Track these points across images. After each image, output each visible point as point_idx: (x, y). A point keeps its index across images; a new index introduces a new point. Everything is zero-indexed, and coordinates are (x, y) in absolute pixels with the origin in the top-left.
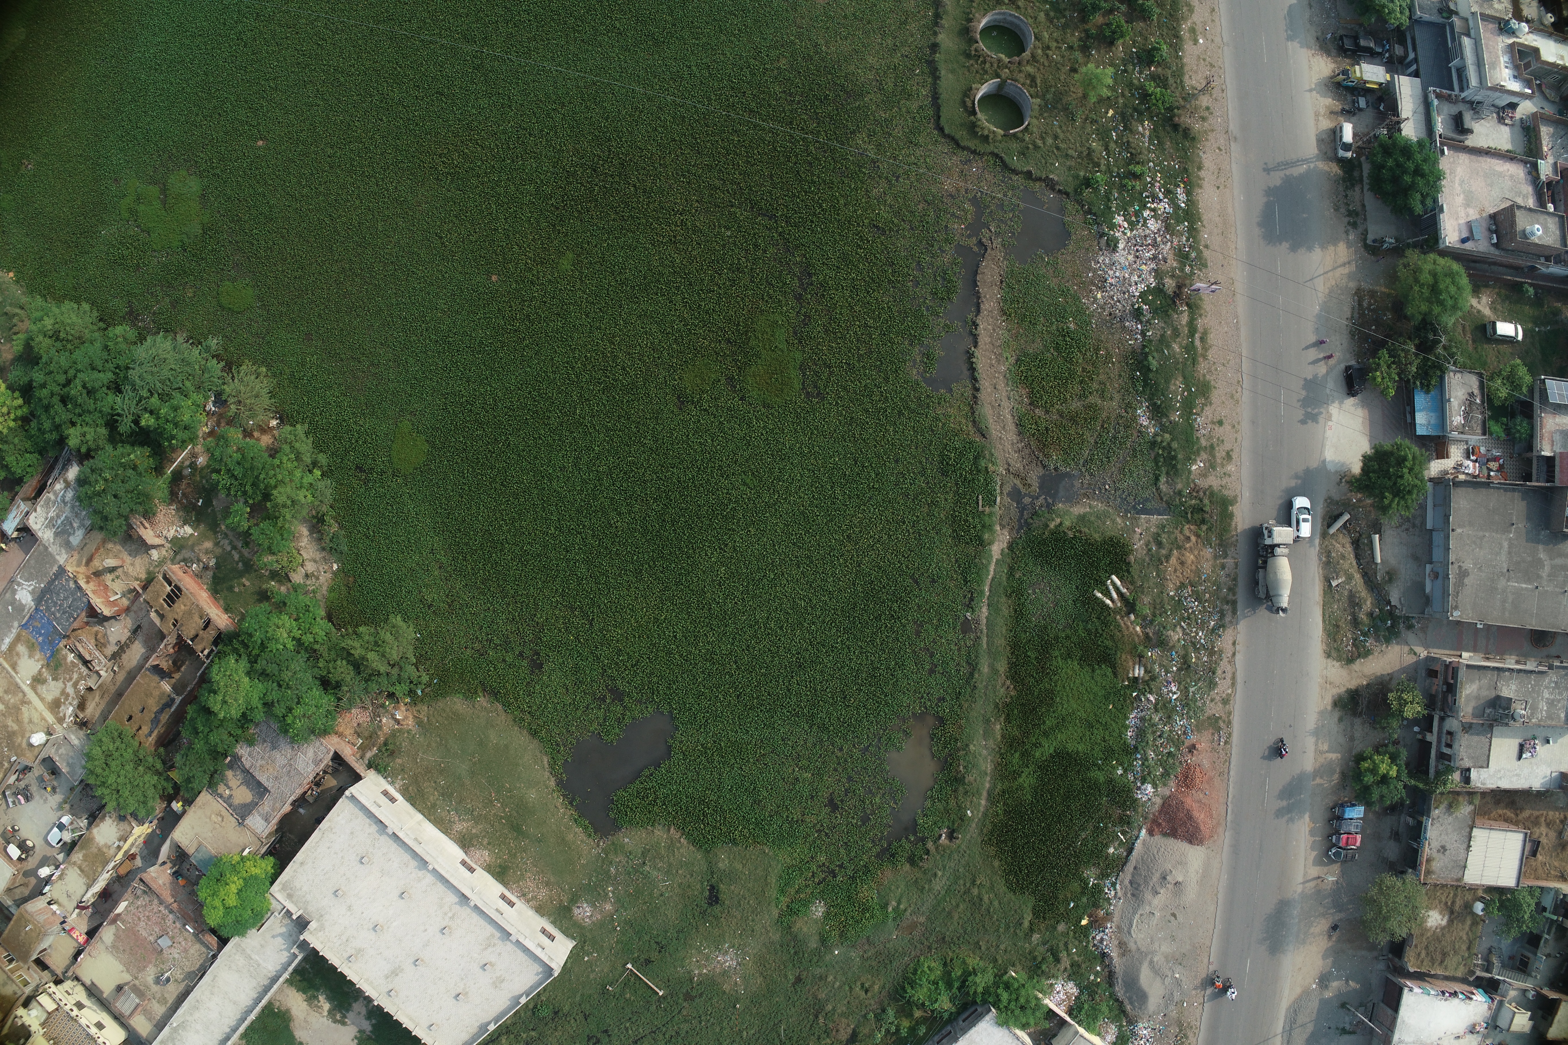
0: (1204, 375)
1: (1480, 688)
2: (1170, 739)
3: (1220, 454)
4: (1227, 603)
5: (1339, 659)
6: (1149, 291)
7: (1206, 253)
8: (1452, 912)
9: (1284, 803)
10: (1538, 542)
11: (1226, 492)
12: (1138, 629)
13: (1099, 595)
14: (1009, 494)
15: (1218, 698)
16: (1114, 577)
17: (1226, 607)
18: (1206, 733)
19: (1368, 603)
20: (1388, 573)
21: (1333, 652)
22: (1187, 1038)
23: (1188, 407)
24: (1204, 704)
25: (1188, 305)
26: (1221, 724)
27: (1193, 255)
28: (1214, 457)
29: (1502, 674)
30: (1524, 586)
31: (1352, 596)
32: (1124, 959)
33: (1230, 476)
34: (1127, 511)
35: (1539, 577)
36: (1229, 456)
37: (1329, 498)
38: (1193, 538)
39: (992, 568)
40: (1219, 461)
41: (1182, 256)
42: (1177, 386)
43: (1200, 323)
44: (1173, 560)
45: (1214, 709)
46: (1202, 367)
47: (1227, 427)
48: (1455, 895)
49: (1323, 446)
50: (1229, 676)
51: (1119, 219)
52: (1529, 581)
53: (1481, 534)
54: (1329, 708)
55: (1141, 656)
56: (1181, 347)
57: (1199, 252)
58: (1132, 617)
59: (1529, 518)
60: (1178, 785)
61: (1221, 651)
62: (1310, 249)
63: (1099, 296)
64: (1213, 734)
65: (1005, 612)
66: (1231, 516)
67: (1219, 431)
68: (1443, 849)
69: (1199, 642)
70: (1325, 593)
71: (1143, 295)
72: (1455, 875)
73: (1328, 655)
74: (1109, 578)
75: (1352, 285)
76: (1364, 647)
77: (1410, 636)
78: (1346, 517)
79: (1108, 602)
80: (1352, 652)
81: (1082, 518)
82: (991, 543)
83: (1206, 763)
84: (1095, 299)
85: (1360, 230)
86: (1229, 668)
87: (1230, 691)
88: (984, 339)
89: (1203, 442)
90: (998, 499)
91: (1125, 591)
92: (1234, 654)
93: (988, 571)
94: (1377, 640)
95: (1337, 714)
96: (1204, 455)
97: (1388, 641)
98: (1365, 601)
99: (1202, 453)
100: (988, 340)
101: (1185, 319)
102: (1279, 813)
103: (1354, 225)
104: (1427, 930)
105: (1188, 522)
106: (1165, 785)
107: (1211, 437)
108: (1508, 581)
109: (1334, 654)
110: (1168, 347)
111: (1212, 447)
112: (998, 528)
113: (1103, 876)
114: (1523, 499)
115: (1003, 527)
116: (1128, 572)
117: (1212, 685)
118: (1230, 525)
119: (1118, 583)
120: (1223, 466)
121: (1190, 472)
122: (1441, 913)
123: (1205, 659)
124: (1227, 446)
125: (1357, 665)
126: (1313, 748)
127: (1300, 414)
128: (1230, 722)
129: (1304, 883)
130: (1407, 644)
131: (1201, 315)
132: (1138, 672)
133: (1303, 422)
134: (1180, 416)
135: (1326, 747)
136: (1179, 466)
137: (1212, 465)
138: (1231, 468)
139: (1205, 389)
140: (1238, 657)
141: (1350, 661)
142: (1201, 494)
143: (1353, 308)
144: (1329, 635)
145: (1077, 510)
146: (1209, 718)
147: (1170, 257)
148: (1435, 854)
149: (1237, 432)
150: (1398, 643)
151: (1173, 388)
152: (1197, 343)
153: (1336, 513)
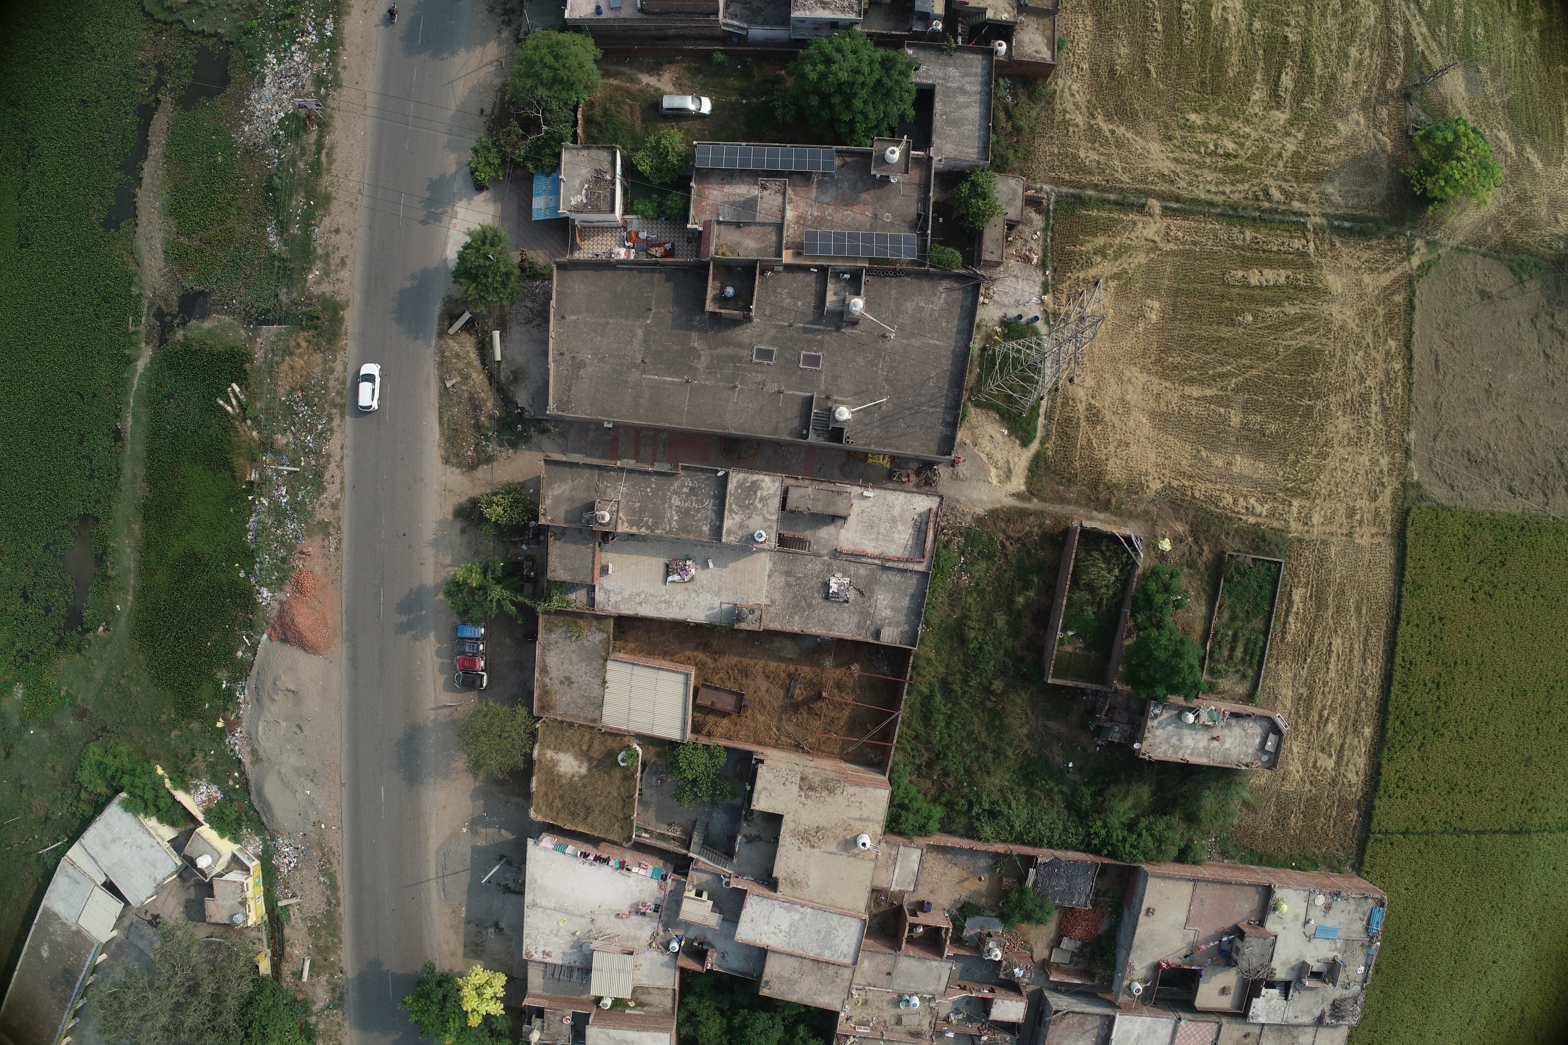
0: (326, 188)
1: (574, 489)
2: (283, 544)
3: (335, 260)
4: (335, 407)
5: (459, 465)
6: (287, 117)
7: (343, 74)
8: (590, 759)
9: (404, 618)
10: (691, 328)
11: (338, 298)
12: (255, 433)
13: (221, 402)
14: (154, 315)
15: (327, 503)
16: (234, 385)
17: (334, 411)
18: (316, 538)
19: (489, 404)
20: (512, 372)
21: (452, 457)
22: (331, 864)
23: (308, 220)
24: (314, 508)
25: (319, 125)
26: (331, 530)
27: (330, 78)
28: (328, 264)
29: (604, 473)
30: (668, 379)
31: (472, 399)
32: (257, 767)
33: (342, 281)
34: (250, 323)
35: (692, 369)
36: (343, 262)
37: (448, 296)
38: (304, 344)
39: (136, 381)
40: (333, 268)
41: (319, 81)
42: (298, 202)
43: (328, 140)
44: (285, 367)
45: (324, 514)
46: (325, 180)
47: (344, 235)
48: (592, 739)
49: (445, 245)
50: (337, 480)
51: (270, 57)
52: (676, 373)
53: (603, 320)
54: (450, 517)
55: (255, 460)
56: (306, 164)
57: (336, 74)
58: (249, 422)
59: (676, 302)
60: (293, 592)
61: (329, 456)
62: (453, 53)
63: (246, 129)
64: (323, 540)
65: (144, 420)
66: (342, 320)
67: (335, 239)
68: (568, 681)
69: (308, 447)
70: (441, 395)
71: (281, 121)
72: (590, 712)
73: (447, 461)
74: (230, 386)
75: (498, 82)
76: (485, 452)
77: (546, 442)
78: (467, 316)
79: (229, 409)
80: (472, 457)
81: (209, 331)
82: (136, 360)
83: (318, 570)
84: (243, 132)
85: (514, 26)
86: (337, 472)
87: (339, 496)
88: (147, 180)
89: (320, 251)
90: (143, 319)
91: (242, 397)
92: (342, 458)
93: (132, 384)
94: (501, 445)
95: (459, 525)
96: (320, 264)
97: (514, 445)
98: (485, 401)
99: (318, 262)
100: (149, 181)
101: (313, 138)
102: (401, 629)
103: (508, 23)
104: (560, 777)
105: (303, 329)
106: (281, 590)
107: (327, 246)
108: (644, 372)
109: (454, 461)
110: (294, 165)
111: (327, 255)
112: (143, 345)
113: (234, 680)
114: (668, 280)
115: (147, 343)
116: (246, 379)
117: (320, 488)
118: (340, 329)
119: (237, 389)
120: (336, 272)
121: (306, 280)
122: (576, 758)
123: (313, 463)
124: (343, 253)
125: (482, 472)
126: (432, 560)
127: (421, 215)
128: (339, 528)
129: (437, 708)
130: (541, 450)
131: (329, 133)
132: (254, 476)
133: (424, 222)
134: (298, 229)
135: (448, 560)
136: (295, 276)
137: (326, 273)
138: (344, 274)
139: (325, 201)
140: (346, 461)
141: (472, 467)
142: (315, 300)
143: (495, 104)
144: (448, 440)
145: (208, 324)
146: (319, 523)
147: (309, 83)
148: (557, 686)
149: (353, 238)
150: (529, 449)
151: (294, 203)
152: (323, 158)
153: (457, 312)
